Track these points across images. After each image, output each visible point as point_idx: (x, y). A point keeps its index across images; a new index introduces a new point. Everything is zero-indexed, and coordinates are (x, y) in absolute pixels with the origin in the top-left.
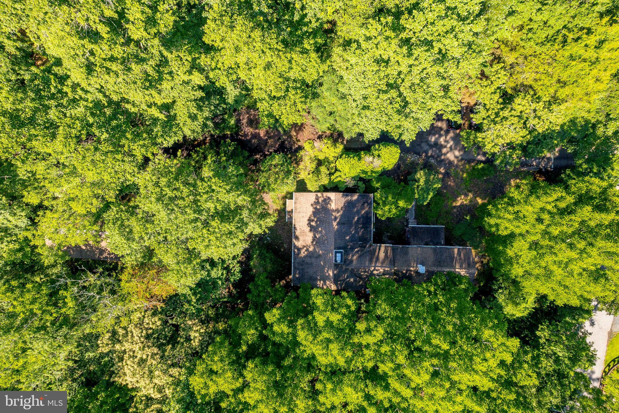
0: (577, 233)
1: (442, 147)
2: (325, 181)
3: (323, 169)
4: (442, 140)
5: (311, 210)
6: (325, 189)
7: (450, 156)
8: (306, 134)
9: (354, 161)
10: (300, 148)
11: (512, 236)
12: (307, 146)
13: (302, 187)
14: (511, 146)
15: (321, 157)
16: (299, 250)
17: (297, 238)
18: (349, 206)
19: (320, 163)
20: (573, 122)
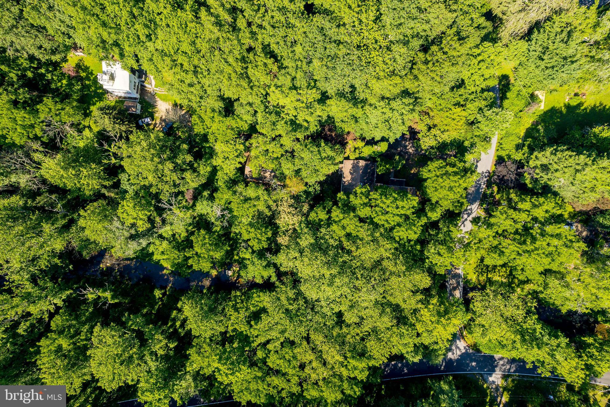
0: (445, 174)
1: (407, 146)
2: (357, 156)
3: (357, 151)
4: (407, 143)
5: (351, 166)
6: (356, 159)
7: (411, 151)
8: (350, 137)
9: (370, 147)
10: (347, 143)
11: (428, 178)
12: (350, 142)
13: (347, 158)
14: (432, 148)
15: (356, 146)
16: (345, 182)
17: (344, 178)
18: (367, 165)
19: (355, 149)
20: (454, 139)
